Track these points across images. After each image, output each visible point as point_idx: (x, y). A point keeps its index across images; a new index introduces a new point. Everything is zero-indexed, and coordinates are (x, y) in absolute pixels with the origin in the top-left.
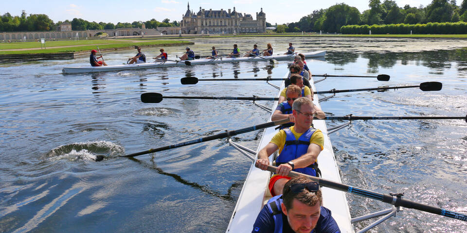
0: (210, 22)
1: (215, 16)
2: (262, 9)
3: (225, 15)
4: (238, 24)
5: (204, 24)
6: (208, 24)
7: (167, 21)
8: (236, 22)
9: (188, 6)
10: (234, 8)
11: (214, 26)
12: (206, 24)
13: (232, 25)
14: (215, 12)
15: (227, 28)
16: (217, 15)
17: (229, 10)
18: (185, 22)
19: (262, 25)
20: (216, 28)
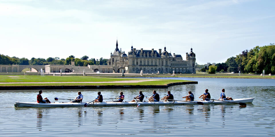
0: (141, 62)
1: (146, 55)
2: (192, 49)
3: (156, 54)
4: (168, 64)
5: (135, 63)
6: (139, 64)
7: (85, 58)
8: (167, 62)
9: (117, 45)
10: (165, 48)
11: (145, 65)
12: (137, 64)
13: (162, 65)
14: (146, 52)
15: (158, 68)
16: (148, 54)
17: (160, 50)
18: (113, 60)
19: (192, 66)
20: (146, 68)
